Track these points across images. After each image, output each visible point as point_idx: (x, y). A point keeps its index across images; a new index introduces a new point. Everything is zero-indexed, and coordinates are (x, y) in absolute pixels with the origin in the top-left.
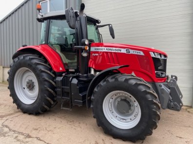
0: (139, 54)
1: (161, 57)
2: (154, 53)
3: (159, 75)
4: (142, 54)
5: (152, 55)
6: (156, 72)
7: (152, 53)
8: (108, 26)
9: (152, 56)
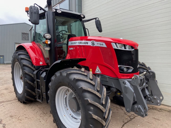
0: (102, 46)
1: (125, 48)
2: (116, 43)
3: (123, 70)
4: (104, 45)
5: (114, 46)
6: (119, 66)
7: (114, 44)
8: (95, 20)
9: (114, 48)
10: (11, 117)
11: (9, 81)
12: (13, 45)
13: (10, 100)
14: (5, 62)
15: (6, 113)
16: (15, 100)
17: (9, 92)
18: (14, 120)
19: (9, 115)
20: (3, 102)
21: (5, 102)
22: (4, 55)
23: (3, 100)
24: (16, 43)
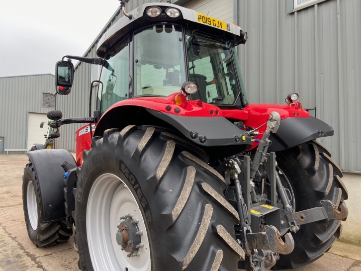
10: (13, 220)
11: (12, 182)
12: (25, 116)
13: (13, 204)
14: (5, 150)
15: (7, 217)
16: (20, 204)
17: (12, 197)
18: (16, 223)
19: (10, 219)
20: (3, 207)
21: (6, 207)
22: (5, 136)
23: (3, 205)
24: (29, 113)
